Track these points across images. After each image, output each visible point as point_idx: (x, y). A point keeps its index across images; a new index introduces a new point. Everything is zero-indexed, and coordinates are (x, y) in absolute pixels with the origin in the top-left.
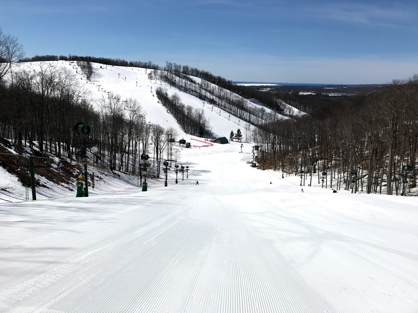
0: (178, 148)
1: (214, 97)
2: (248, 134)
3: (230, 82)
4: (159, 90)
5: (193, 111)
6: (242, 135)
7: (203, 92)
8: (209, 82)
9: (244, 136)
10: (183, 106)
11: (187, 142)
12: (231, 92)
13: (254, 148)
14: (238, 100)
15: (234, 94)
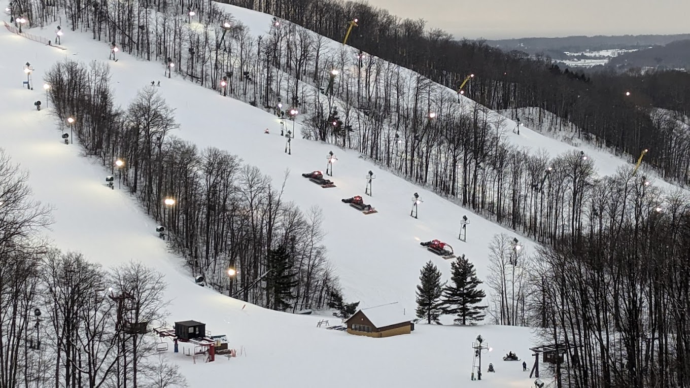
0: (171, 361)
1: (338, 105)
2: (509, 284)
3: (412, 31)
4: (66, 77)
5: (237, 180)
6: (481, 294)
7: (284, 84)
8: (311, 33)
9: (490, 301)
10: (188, 154)
11: (210, 331)
12: (418, 80)
13: (541, 357)
14: (457, 115)
15: (439, 90)
